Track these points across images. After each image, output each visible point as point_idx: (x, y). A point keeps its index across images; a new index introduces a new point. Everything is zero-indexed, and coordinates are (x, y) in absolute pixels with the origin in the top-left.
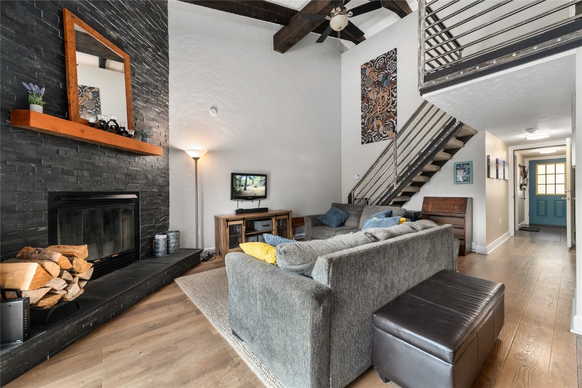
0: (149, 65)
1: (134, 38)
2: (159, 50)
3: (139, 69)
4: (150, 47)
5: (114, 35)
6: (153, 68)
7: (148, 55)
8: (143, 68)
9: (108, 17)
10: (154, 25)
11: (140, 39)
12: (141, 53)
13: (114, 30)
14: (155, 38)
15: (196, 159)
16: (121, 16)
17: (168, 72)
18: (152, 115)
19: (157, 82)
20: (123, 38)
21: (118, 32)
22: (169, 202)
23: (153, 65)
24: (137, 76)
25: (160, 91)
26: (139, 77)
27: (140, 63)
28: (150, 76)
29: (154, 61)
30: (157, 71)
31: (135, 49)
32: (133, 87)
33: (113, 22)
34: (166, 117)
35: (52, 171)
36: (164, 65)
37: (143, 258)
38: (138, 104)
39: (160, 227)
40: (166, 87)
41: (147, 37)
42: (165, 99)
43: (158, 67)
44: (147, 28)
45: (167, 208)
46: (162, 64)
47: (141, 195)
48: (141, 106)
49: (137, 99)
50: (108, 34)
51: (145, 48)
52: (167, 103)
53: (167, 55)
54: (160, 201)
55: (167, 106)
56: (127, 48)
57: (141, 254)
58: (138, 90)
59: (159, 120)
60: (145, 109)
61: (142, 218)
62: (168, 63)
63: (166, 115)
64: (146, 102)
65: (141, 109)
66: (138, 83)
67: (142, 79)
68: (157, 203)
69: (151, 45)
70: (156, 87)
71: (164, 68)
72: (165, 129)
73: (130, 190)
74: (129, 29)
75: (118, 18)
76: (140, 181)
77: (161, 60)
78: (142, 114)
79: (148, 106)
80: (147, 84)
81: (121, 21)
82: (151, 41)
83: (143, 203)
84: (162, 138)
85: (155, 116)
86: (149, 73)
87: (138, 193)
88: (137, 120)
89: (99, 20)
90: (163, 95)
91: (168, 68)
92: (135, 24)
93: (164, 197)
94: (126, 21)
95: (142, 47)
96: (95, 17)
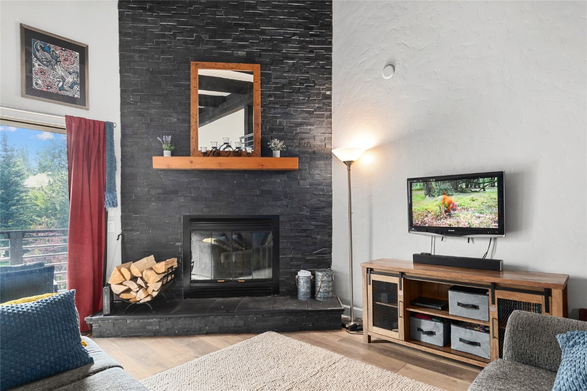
0: (292, 59)
1: (269, 41)
2: (312, 29)
3: (277, 71)
4: (294, 34)
5: (241, 53)
6: (300, 58)
7: (291, 47)
8: (283, 67)
9: (235, 39)
11: (280, 34)
12: (279, 51)
13: (242, 47)
14: (304, 18)
15: (349, 163)
16: (251, 26)
17: (330, 50)
18: (298, 119)
19: (308, 73)
20: (254, 49)
21: (247, 47)
22: (331, 229)
23: (301, 54)
24: (274, 81)
25: (314, 82)
26: (277, 81)
27: (281, 62)
28: (295, 71)
29: (302, 48)
30: (308, 58)
31: (272, 51)
33: (242, 40)
34: (326, 113)
35: (184, 199)
36: (323, 43)
37: (284, 294)
38: (275, 113)
39: (312, 261)
40: (326, 71)
41: (291, 25)
42: (323, 89)
43: (311, 51)
44: (290, 15)
45: (326, 238)
46: (319, 43)
47: (281, 219)
48: (280, 113)
49: (275, 108)
50: (235, 55)
51: (286, 41)
52: (328, 93)
53: (329, 26)
54: (313, 227)
55: (330, 97)
56: (260, 56)
57: (280, 287)
58: (276, 96)
59: (312, 120)
60: (287, 115)
61: (281, 246)
62: (331, 35)
63: (326, 110)
64: (288, 106)
65: (280, 117)
66: (276, 89)
67: (283, 81)
68: (308, 230)
69: (298, 31)
70: (307, 80)
71: (320, 49)
72: (323, 130)
73: (265, 214)
74: (263, 32)
75: (247, 32)
76: (279, 203)
77: (317, 39)
78: (280, 123)
79: (291, 110)
80: (290, 83)
81: (251, 33)
82: (298, 26)
83: (284, 229)
84: (317, 143)
85: (304, 118)
86: (295, 68)
87: (277, 217)
88: (272, 132)
89: (226, 49)
90: (320, 85)
91: (330, 43)
92: (271, 23)
93: (321, 222)
94: (258, 27)
95: (283, 41)
96: (222, 49)
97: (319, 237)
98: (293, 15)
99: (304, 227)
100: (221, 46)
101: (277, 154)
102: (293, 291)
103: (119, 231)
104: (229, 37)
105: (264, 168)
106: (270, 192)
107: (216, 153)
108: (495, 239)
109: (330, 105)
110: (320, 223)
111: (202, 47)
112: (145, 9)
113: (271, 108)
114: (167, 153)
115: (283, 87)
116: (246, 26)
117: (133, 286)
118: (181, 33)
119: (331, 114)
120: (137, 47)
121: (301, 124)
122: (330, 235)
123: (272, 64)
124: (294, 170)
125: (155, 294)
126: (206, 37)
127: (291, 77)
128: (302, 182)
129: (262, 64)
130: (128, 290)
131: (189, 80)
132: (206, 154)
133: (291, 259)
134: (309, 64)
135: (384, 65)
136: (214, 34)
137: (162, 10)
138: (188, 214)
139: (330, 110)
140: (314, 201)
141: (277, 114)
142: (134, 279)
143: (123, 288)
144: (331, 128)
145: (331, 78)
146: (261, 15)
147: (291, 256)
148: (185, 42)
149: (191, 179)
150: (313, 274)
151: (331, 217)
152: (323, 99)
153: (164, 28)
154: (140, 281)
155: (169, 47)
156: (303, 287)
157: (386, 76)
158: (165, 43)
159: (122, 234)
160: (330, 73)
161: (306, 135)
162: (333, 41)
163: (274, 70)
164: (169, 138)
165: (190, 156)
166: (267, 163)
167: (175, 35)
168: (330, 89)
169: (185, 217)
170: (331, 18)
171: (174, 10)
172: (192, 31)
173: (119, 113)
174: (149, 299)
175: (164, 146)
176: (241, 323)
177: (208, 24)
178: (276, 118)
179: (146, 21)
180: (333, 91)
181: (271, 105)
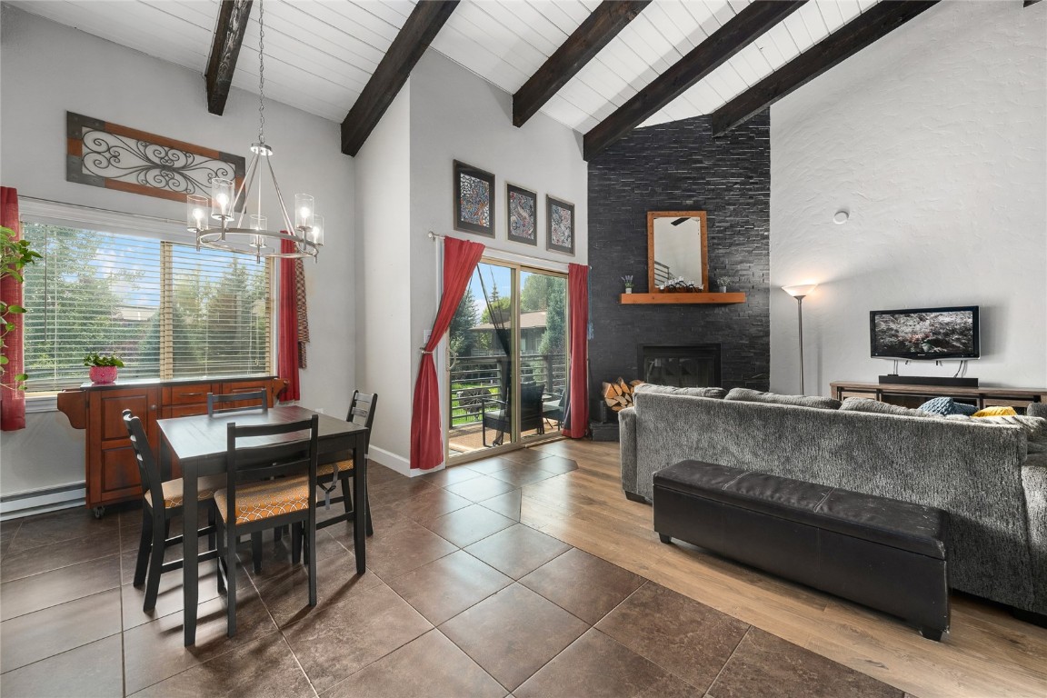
0: (734, 205)
1: (713, 190)
2: (751, 178)
3: (720, 216)
4: (736, 183)
5: (689, 202)
6: (741, 204)
7: (733, 195)
8: (725, 213)
9: (684, 190)
10: (744, 153)
11: (723, 184)
12: (722, 199)
13: (690, 197)
14: (745, 168)
15: (800, 298)
16: (699, 179)
17: (768, 195)
18: (739, 257)
19: (747, 216)
20: (700, 198)
21: (693, 196)
22: (769, 356)
23: (742, 201)
24: (717, 224)
25: (753, 224)
26: (720, 224)
27: (724, 208)
28: (736, 215)
29: (742, 195)
30: (748, 204)
31: (716, 198)
32: (713, 238)
33: (690, 190)
34: (764, 252)
35: (639, 330)
36: (762, 189)
38: (719, 253)
40: (764, 214)
41: (733, 175)
42: (761, 230)
43: (751, 197)
44: (732, 166)
45: (765, 364)
46: (758, 190)
47: (723, 347)
48: (723, 253)
49: (719, 249)
50: (684, 204)
51: (729, 189)
52: (766, 233)
53: (767, 175)
54: (752, 354)
55: (767, 237)
56: (705, 204)
58: (719, 238)
59: (751, 259)
60: (729, 255)
61: (723, 371)
62: (769, 182)
63: (764, 249)
64: (730, 246)
65: (723, 257)
66: (719, 232)
67: (725, 224)
68: (748, 357)
69: (739, 180)
70: (747, 222)
71: (759, 195)
72: (761, 267)
73: (708, 342)
74: (708, 183)
75: (694, 184)
76: (721, 333)
77: (756, 186)
78: (723, 261)
79: (733, 250)
80: (732, 226)
81: (698, 184)
82: (739, 175)
83: (725, 356)
84: (756, 279)
85: (744, 257)
86: (735, 213)
87: (719, 345)
88: (717, 270)
89: (676, 199)
90: (759, 227)
91: (769, 189)
92: (714, 175)
94: (704, 179)
95: (725, 190)
96: (672, 199)
97: (758, 363)
98: (736, 166)
99: (744, 354)
100: (672, 197)
101: (724, 289)
104: (679, 189)
105: (715, 302)
106: (713, 323)
107: (671, 290)
108: (966, 361)
109: (767, 244)
110: (758, 351)
111: (656, 198)
112: (609, 169)
114: (629, 291)
115: (726, 228)
116: (694, 178)
117: (623, 401)
118: (638, 187)
119: (768, 253)
120: (602, 202)
121: (741, 262)
122: (768, 361)
123: (715, 210)
124: (736, 304)
126: (659, 190)
127: (732, 221)
128: (741, 314)
129: (707, 210)
130: (619, 404)
131: (645, 227)
132: (663, 291)
134: (748, 209)
135: (836, 211)
136: (666, 187)
137: (623, 169)
139: (768, 250)
140: (753, 330)
143: (615, 402)
144: (768, 264)
145: (768, 220)
146: (706, 168)
147: (732, 380)
148: (642, 195)
149: (645, 313)
151: (769, 345)
152: (761, 239)
153: (625, 184)
154: (627, 397)
155: (628, 200)
157: (839, 221)
158: (625, 196)
160: (768, 216)
161: (745, 273)
162: (771, 187)
163: (717, 215)
164: (632, 278)
165: (647, 292)
166: (714, 298)
167: (633, 190)
168: (768, 230)
170: (769, 167)
171: (633, 168)
172: (647, 185)
173: (587, 255)
175: (626, 284)
177: (661, 179)
178: (720, 257)
179: (610, 179)
180: (771, 232)
181: (715, 246)
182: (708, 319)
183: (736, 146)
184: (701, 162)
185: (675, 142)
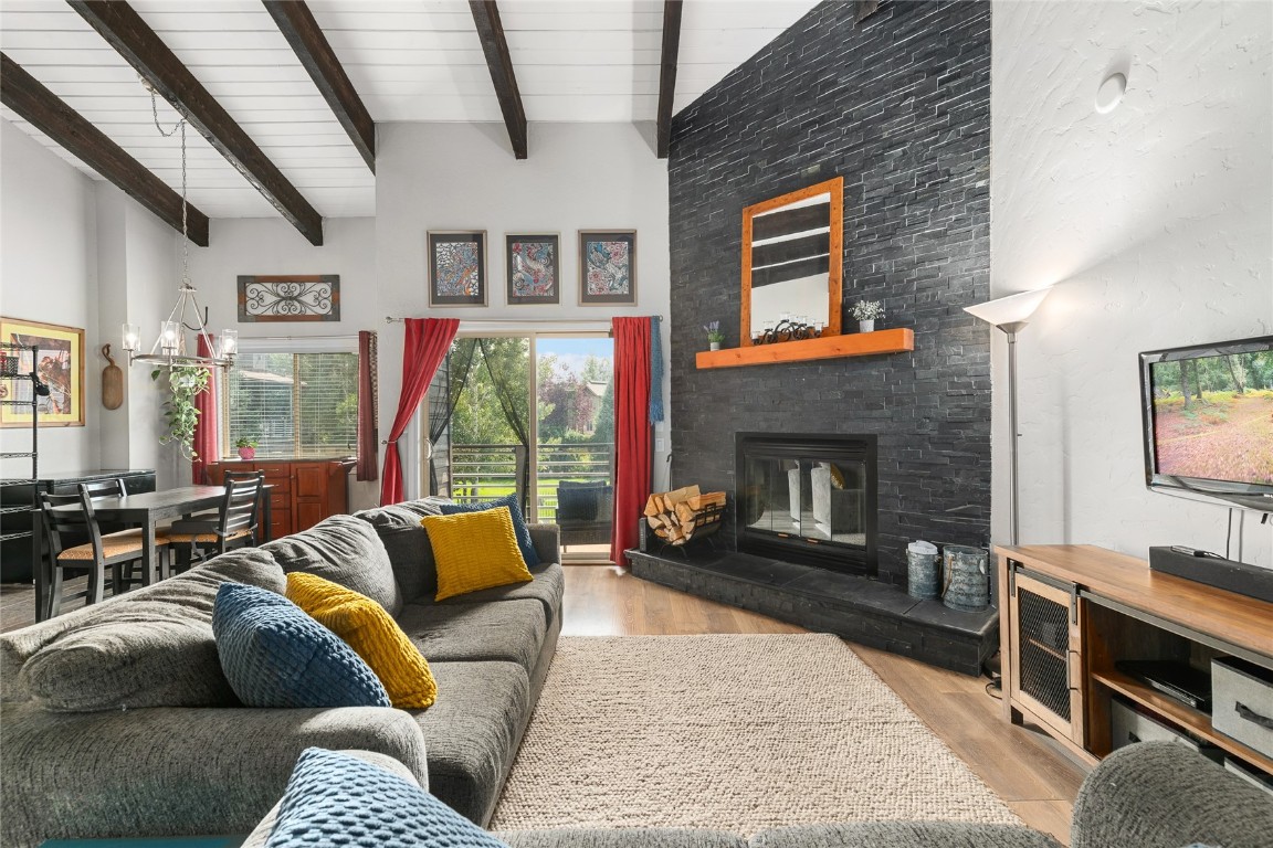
0: (903, 143)
1: (858, 129)
2: (943, 69)
3: (873, 176)
5: (813, 169)
6: (917, 137)
7: (900, 123)
8: (883, 166)
9: (805, 149)
11: (878, 109)
12: (876, 140)
13: (815, 158)
14: (927, 56)
15: (1010, 328)
16: (830, 117)
17: (986, 93)
18: (913, 253)
19: (933, 159)
20: (834, 153)
21: (819, 155)
23: (920, 128)
24: (867, 196)
26: (873, 194)
27: (881, 158)
28: (908, 165)
29: (920, 117)
30: (934, 131)
31: (864, 143)
33: (815, 146)
36: (970, 85)
37: (885, 579)
38: (868, 254)
39: (945, 527)
40: (977, 140)
41: (898, 82)
42: (968, 180)
43: (942, 114)
44: (897, 64)
45: (977, 483)
46: (959, 89)
47: (881, 442)
48: (878, 251)
49: (867, 244)
50: (805, 175)
51: (890, 115)
52: (981, 184)
54: (947, 461)
55: (985, 192)
56: (843, 161)
57: (880, 565)
58: (870, 222)
59: (946, 248)
60: (891, 251)
61: (881, 491)
63: (976, 221)
64: (893, 235)
65: (879, 258)
66: (871, 209)
67: (883, 191)
68: (937, 465)
69: (914, 87)
70: (932, 173)
72: (969, 264)
73: (851, 431)
74: (848, 119)
75: (821, 131)
76: (876, 413)
77: (954, 84)
78: (878, 268)
79: (899, 241)
80: (898, 191)
81: (828, 128)
82: (912, 77)
83: (887, 460)
84: (957, 291)
85: (927, 249)
86: (906, 160)
87: (873, 438)
88: (863, 289)
89: (790, 171)
90: (961, 174)
91: (987, 79)
92: (861, 96)
93: (962, 450)
94: (837, 115)
95: (883, 119)
96: (784, 172)
97: (959, 480)
98: (905, 60)
99: (926, 458)
100: (782, 169)
101: (869, 326)
102: (901, 578)
103: (669, 451)
104: (794, 150)
105: (842, 353)
106: (858, 394)
107: (773, 338)
109: (985, 208)
110: (961, 454)
111: (759, 181)
112: (693, 158)
113: (862, 245)
114: (714, 346)
116: (821, 120)
117: (667, 522)
118: (733, 172)
119: (988, 227)
120: (686, 212)
121: (921, 261)
122: (986, 479)
123: (863, 168)
124: (903, 352)
125: (688, 537)
126: (763, 165)
127: (899, 179)
128: (921, 374)
129: (844, 174)
130: (663, 527)
131: (740, 236)
132: (759, 341)
133: (901, 517)
134: (936, 141)
135: (1100, 80)
136: (774, 155)
137: (711, 151)
138: (740, 430)
139: (987, 219)
140: (949, 407)
141: (873, 253)
142: (668, 513)
143: (659, 523)
144: (988, 255)
145: (986, 153)
146: (845, 90)
147: (899, 511)
148: (738, 183)
149: (745, 380)
150: (940, 552)
151: (988, 440)
152: (968, 200)
153: (716, 173)
154: (673, 517)
155: (720, 198)
156: (918, 575)
157: (1103, 104)
158: (714, 193)
159: (672, 455)
160: (987, 142)
161: (929, 282)
163: (868, 177)
164: (716, 325)
165: (738, 346)
166: (849, 345)
167: (725, 179)
168: (986, 175)
169: (738, 434)
171: (725, 142)
172: (746, 163)
173: (669, 301)
174: (681, 542)
175: (710, 337)
176: (789, 606)
177: (766, 144)
178: (870, 261)
179: (695, 174)
180: (993, 177)
181: (862, 241)
182: (847, 387)
183: (904, 18)
184: (834, 83)
185: (788, 68)
